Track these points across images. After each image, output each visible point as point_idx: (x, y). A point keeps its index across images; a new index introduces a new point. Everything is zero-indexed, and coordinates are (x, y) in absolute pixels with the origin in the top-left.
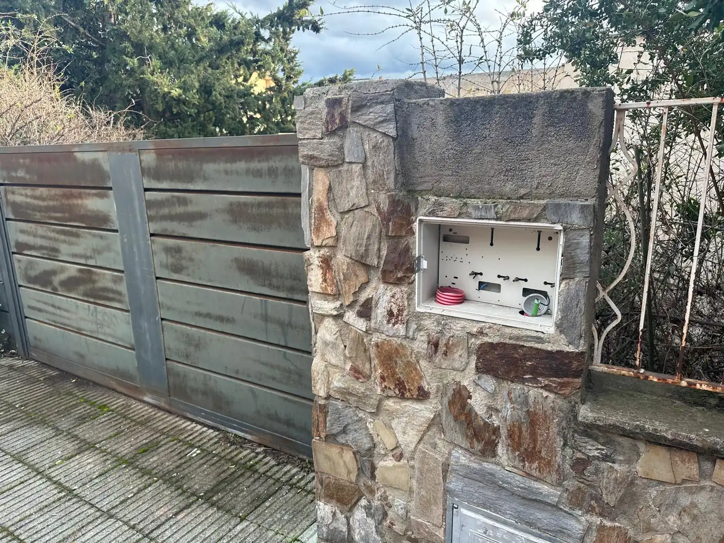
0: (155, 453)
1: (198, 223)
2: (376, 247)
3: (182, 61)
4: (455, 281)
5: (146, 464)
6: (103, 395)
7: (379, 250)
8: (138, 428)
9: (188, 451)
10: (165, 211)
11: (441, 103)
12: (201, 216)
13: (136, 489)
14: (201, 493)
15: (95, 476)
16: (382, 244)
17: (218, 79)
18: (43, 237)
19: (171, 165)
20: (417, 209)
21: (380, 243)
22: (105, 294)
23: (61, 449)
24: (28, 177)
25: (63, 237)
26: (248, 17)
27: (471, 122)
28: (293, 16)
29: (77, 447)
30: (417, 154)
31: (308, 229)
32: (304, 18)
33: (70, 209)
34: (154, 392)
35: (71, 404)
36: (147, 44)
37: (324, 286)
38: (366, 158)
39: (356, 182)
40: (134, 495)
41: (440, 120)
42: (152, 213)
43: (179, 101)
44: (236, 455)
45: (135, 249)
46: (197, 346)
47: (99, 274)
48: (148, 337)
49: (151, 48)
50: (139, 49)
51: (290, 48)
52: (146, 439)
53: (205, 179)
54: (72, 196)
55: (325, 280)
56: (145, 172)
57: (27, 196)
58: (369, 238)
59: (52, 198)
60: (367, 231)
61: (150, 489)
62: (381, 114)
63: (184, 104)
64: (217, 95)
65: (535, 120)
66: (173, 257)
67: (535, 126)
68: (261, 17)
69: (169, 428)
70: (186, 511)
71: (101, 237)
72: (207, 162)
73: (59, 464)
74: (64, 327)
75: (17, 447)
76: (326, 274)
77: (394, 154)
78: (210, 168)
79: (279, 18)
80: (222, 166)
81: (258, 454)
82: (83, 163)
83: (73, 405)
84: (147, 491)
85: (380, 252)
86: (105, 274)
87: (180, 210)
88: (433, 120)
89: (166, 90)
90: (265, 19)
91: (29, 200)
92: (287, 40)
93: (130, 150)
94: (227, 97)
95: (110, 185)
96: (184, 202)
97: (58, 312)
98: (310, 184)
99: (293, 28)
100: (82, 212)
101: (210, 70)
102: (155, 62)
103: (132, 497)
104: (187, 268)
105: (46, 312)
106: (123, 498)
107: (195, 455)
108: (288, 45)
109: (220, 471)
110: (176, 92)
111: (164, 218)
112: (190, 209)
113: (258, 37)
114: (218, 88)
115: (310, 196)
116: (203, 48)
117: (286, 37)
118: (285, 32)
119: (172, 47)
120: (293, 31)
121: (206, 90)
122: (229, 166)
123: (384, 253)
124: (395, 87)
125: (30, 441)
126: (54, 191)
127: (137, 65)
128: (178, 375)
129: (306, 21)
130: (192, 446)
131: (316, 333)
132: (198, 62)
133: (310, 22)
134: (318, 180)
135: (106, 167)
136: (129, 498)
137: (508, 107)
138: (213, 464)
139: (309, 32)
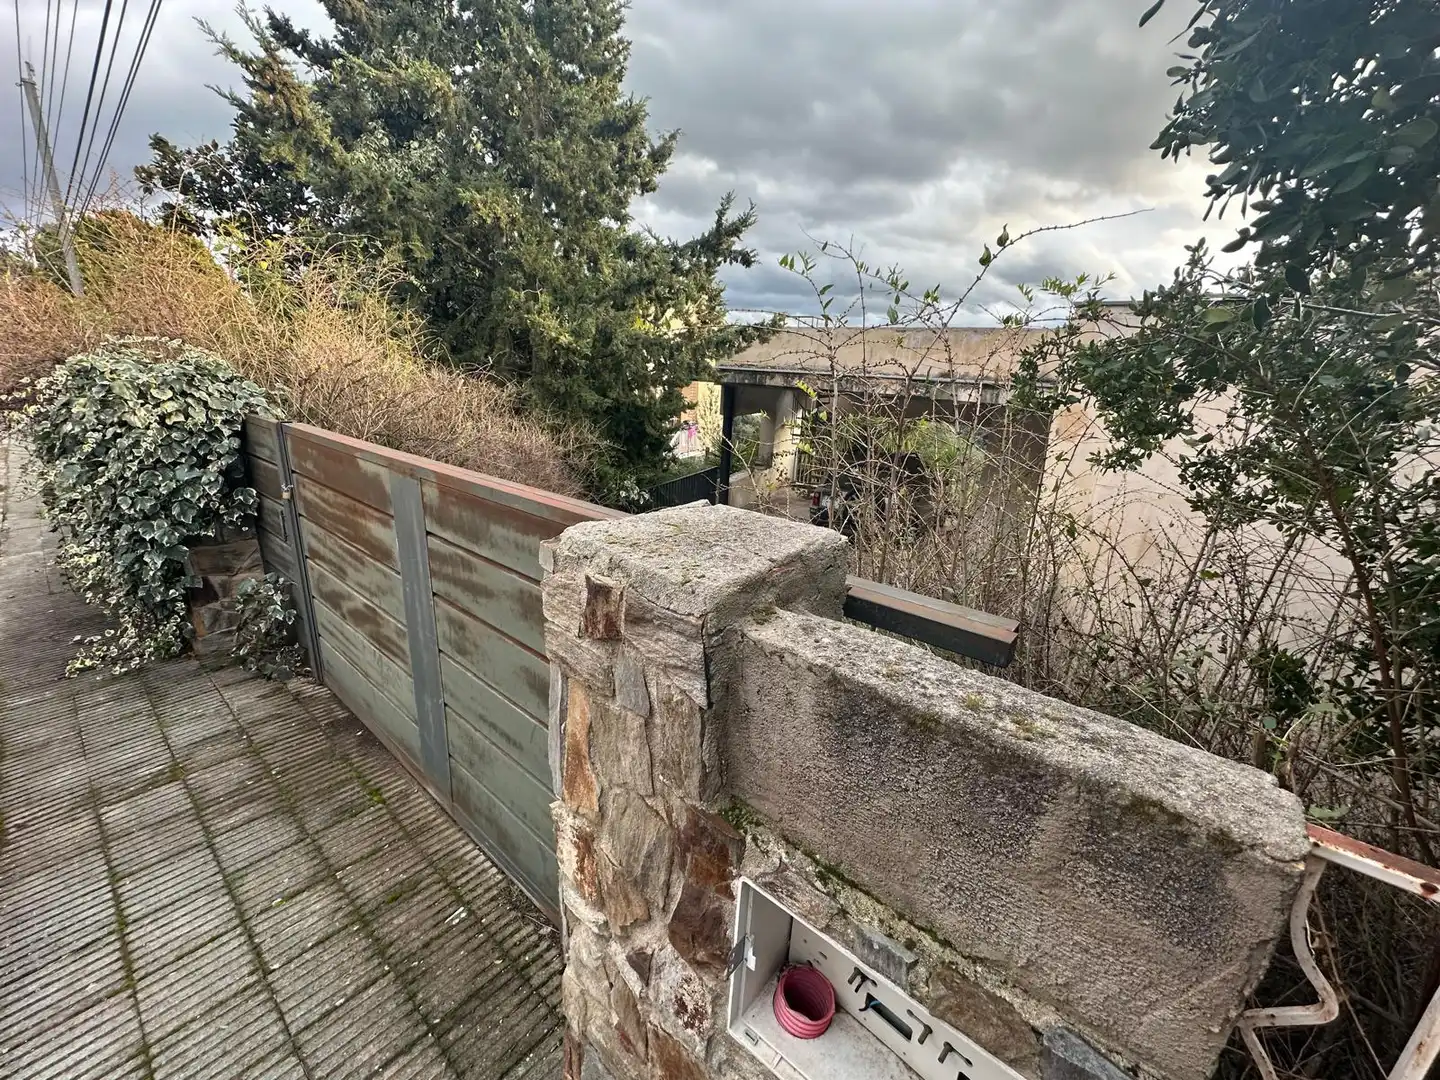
0: (405, 906)
1: (482, 600)
2: (662, 878)
3: (580, 299)
4: (821, 959)
5: (386, 930)
6: (385, 767)
7: (668, 885)
8: (402, 846)
9: (451, 910)
10: (449, 570)
11: (810, 669)
12: (488, 594)
13: (353, 987)
14: (435, 1018)
15: (310, 945)
16: (674, 876)
17: (621, 325)
18: (331, 550)
19: (455, 511)
20: (740, 859)
21: (670, 873)
22: (389, 645)
23: (291, 874)
24: (316, 472)
25: (349, 559)
26: (666, 243)
27: (876, 740)
28: (721, 244)
29: (312, 872)
30: (755, 741)
31: (558, 772)
32: (734, 248)
33: (355, 526)
34: (438, 789)
35: (339, 779)
36: (540, 276)
37: (579, 877)
38: (651, 708)
39: (633, 748)
40: (347, 1001)
41: (806, 700)
42: (435, 566)
43: (568, 349)
44: (512, 935)
45: (417, 605)
46: (481, 757)
47: (383, 618)
48: (431, 720)
49: (544, 280)
50: (531, 281)
51: (714, 285)
52: (405, 872)
53: (493, 546)
54: (355, 511)
55: (581, 869)
56: (426, 508)
57: (315, 494)
58: (649, 856)
59: (338, 506)
60: (647, 841)
61: (371, 991)
62: (677, 653)
63: (574, 354)
64: (619, 345)
65: (1043, 822)
66: (456, 632)
67: (1042, 837)
68: (681, 244)
69: (441, 854)
70: (403, 1060)
71: (385, 575)
72: (496, 523)
73: (278, 905)
74: (354, 663)
75: (239, 859)
76: (583, 860)
77: (702, 735)
78: (497, 530)
79: (702, 247)
80: (513, 535)
81: (541, 938)
82: (365, 474)
83: (342, 781)
84: (365, 996)
85: (668, 889)
86: (389, 621)
87: (464, 575)
88: (790, 693)
89: (553, 334)
90: (686, 246)
91: (318, 500)
92: (711, 274)
93: (412, 476)
94: (630, 347)
95: (392, 513)
96: (468, 566)
97: (347, 644)
98: (562, 699)
99: (720, 259)
100: (366, 535)
101: (612, 312)
102: (545, 298)
103: (342, 1005)
104: (471, 654)
105: (337, 638)
106: (327, 1007)
107: (457, 921)
108: (711, 281)
109: (478, 967)
110: (565, 339)
111: (446, 578)
112: (475, 578)
113: (676, 269)
114: (620, 335)
115: (563, 719)
116: (606, 284)
117: (710, 269)
118: (708, 265)
119: (572, 281)
120: (720, 263)
121: (605, 337)
122: (519, 537)
123: (678, 892)
124: (709, 607)
125: (260, 848)
126: (341, 499)
127: (523, 299)
128: (461, 780)
129: (735, 252)
130: (459, 900)
131: (569, 935)
132: (598, 302)
133: (740, 253)
134: (574, 700)
135: (388, 488)
136: (336, 1008)
137: (972, 757)
138: (475, 950)
139: (738, 266)
